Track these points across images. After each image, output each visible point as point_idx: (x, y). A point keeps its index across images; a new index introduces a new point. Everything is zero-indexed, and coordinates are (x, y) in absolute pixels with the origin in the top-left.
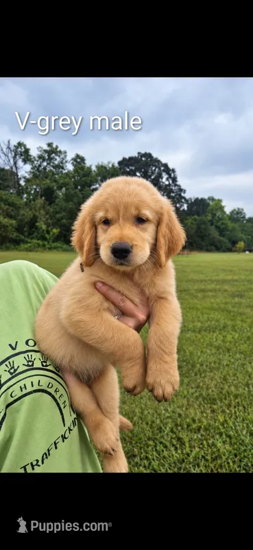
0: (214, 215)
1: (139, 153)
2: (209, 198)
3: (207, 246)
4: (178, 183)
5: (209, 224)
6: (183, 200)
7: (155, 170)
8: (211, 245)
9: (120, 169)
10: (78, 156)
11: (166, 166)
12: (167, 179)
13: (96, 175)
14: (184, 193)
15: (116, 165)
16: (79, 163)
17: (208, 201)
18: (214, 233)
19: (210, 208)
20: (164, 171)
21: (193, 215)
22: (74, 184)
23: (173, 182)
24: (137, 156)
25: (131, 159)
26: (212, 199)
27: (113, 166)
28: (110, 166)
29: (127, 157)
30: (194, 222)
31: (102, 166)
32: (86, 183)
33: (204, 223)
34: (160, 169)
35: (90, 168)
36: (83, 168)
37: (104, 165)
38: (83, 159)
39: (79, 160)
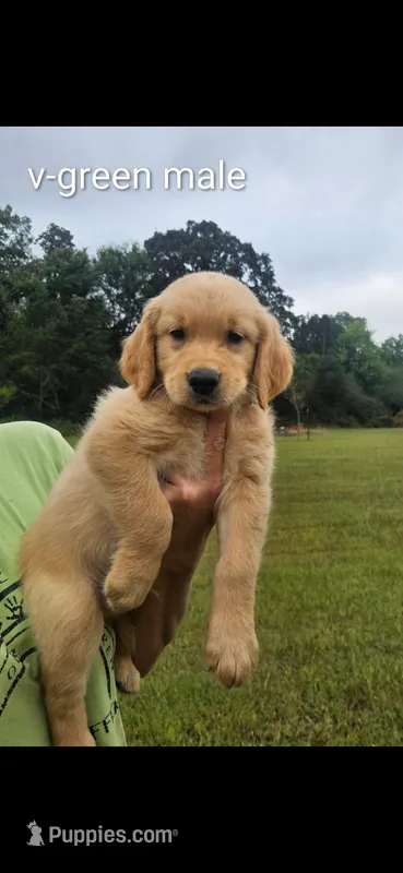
0: (352, 351)
1: (190, 222)
2: (339, 316)
3: (339, 416)
4: (276, 285)
5: (342, 369)
6: (288, 321)
7: (225, 257)
8: (349, 414)
9: (150, 255)
10: (54, 229)
11: (248, 248)
12: (252, 278)
13: (98, 268)
14: (289, 306)
15: (142, 248)
16: (58, 244)
17: (337, 322)
18: (353, 388)
19: (341, 336)
20: (244, 259)
21: (309, 352)
22: (49, 288)
23: (264, 283)
24: (185, 228)
25: (171, 234)
26: (347, 318)
27: (135, 249)
28: (130, 249)
29: (164, 232)
30: (310, 366)
31: (111, 251)
32: (74, 285)
33: (332, 368)
34: (235, 256)
35: (83, 255)
36: (67, 255)
37: (114, 248)
38: (66, 236)
39: (58, 239)
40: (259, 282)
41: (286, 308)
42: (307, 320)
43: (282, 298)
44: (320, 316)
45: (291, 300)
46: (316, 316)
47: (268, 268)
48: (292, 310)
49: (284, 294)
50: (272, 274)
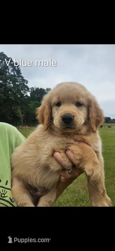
4: (21, 75)
40: (16, 73)
41: (26, 84)
42: (35, 89)
43: (24, 80)
44: (40, 88)
45: (27, 81)
46: (38, 88)
47: (18, 69)
48: (27, 85)
49: (24, 79)
50: (20, 71)
